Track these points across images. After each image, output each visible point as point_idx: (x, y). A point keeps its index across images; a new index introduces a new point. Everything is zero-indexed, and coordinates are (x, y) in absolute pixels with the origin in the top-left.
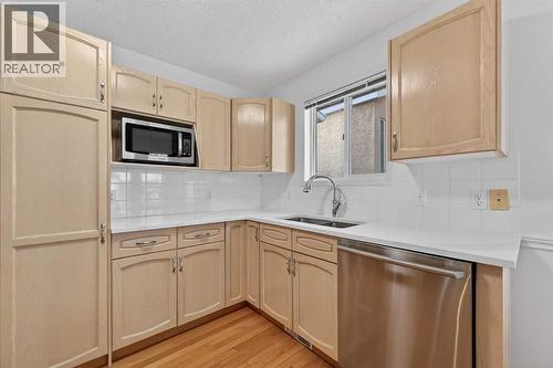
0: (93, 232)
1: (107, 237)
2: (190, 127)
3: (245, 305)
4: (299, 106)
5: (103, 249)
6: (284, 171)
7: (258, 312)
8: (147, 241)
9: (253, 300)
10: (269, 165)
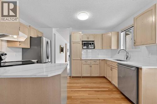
0: (80, 59)
1: (81, 60)
2: (94, 41)
3: (104, 77)
4: (120, 32)
5: (81, 61)
6: (116, 49)
7: (107, 79)
8: (86, 61)
9: (105, 76)
10: (111, 47)
